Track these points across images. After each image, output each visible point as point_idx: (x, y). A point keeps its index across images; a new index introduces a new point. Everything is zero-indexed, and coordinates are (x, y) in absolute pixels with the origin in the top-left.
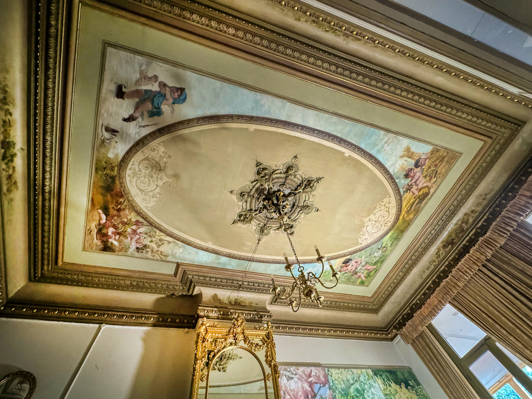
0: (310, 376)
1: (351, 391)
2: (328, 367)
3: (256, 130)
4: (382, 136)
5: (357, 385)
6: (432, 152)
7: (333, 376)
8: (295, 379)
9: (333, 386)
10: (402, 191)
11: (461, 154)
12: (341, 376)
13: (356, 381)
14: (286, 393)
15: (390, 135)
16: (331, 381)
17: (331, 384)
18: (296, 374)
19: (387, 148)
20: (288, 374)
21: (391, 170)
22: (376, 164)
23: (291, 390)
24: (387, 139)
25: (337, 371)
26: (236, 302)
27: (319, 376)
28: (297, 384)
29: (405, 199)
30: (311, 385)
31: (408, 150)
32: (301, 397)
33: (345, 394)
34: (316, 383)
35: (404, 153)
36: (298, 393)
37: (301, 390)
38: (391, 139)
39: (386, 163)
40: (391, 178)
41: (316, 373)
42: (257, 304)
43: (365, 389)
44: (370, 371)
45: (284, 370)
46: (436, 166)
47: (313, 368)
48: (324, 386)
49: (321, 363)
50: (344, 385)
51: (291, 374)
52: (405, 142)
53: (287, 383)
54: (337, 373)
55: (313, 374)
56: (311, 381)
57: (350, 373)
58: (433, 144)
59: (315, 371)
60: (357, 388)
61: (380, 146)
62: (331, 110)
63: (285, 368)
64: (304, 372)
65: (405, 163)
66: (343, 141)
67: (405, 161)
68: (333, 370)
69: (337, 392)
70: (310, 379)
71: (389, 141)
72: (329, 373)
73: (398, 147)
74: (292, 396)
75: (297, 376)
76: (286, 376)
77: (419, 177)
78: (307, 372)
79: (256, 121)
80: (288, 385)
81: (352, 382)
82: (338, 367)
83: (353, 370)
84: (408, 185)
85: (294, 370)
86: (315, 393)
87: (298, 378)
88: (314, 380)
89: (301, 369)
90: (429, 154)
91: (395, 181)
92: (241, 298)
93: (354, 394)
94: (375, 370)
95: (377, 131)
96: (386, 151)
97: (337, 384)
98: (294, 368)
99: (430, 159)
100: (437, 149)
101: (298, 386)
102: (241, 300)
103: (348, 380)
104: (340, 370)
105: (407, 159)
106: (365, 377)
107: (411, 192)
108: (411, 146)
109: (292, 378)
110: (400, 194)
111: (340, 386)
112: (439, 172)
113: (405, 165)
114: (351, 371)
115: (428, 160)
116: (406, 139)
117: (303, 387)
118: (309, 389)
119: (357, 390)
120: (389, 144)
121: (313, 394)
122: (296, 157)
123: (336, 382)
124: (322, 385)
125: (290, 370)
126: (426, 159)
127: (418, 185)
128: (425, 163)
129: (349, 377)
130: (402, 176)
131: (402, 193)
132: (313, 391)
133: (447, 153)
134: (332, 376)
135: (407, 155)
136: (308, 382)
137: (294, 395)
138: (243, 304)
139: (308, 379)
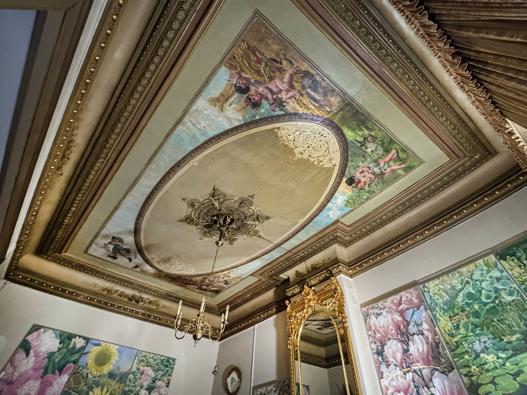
0: (400, 304)
1: (458, 300)
2: (424, 282)
3: (151, 214)
4: (185, 129)
5: (470, 289)
6: (231, 67)
7: (431, 291)
8: (384, 314)
9: (431, 304)
10: (278, 112)
11: (257, 12)
12: (442, 287)
13: (468, 283)
14: (376, 332)
15: (186, 119)
16: (428, 299)
17: (429, 302)
18: (384, 308)
19: (202, 125)
20: (376, 311)
21: (237, 124)
22: (220, 138)
23: (381, 327)
24: (190, 124)
25: (437, 282)
26: (312, 268)
27: (411, 299)
28: (386, 319)
29: (294, 108)
30: (402, 313)
31: (214, 101)
32: (392, 330)
33: (450, 307)
34: (408, 309)
35: (217, 107)
36: (388, 328)
37: (391, 324)
38: (192, 119)
39: (224, 129)
40: (248, 125)
41: (408, 297)
42: (329, 259)
43: (483, 289)
44: (492, 258)
45: (372, 309)
46: (259, 61)
47: (403, 293)
48: (418, 308)
49: (417, 280)
50: (447, 297)
51: (379, 310)
52: (202, 103)
53: (376, 321)
54: (436, 285)
55: (404, 299)
56: (402, 309)
57: (457, 275)
58: (219, 66)
59: (404, 295)
60: (469, 293)
61: (197, 132)
62: (143, 166)
63: (372, 306)
64: (392, 302)
65: (233, 106)
66: (178, 163)
67: (230, 105)
68: (430, 283)
69: (438, 309)
70: (400, 308)
71: (194, 122)
72: (426, 289)
73: (205, 112)
74: (382, 333)
75: (386, 309)
76: (374, 314)
77: (267, 88)
78: (397, 300)
79: (142, 213)
80: (377, 323)
81: (460, 287)
82: (437, 276)
83: (460, 270)
84: (273, 104)
85: (382, 304)
86: (407, 321)
87: (387, 312)
88: (406, 306)
89: (390, 300)
90: (233, 72)
91: (256, 120)
92: (315, 261)
93: (464, 303)
94: (502, 251)
95: (176, 132)
96: (206, 125)
97: (438, 299)
98: (381, 302)
99: (243, 71)
100: (230, 59)
101: (387, 321)
102: (316, 263)
103: (453, 288)
104: (441, 278)
105: (228, 103)
106: (482, 270)
107: (288, 101)
108: (209, 97)
109: (381, 314)
110: (282, 115)
111: (441, 301)
112: (273, 56)
113: (236, 106)
114: (458, 272)
115: (243, 75)
116: (198, 102)
117: (393, 320)
118: (400, 319)
119: (469, 295)
120: (197, 121)
121: (405, 323)
122: (184, 199)
123: (436, 297)
124: (415, 309)
125: (378, 305)
126: (240, 77)
127: (280, 91)
128: (245, 78)
129: (455, 282)
130: (253, 111)
131: (283, 113)
132: (405, 320)
133: (243, 41)
134: (429, 292)
135: (221, 103)
136: (399, 312)
137: (384, 331)
138: (318, 266)
139: (398, 308)
